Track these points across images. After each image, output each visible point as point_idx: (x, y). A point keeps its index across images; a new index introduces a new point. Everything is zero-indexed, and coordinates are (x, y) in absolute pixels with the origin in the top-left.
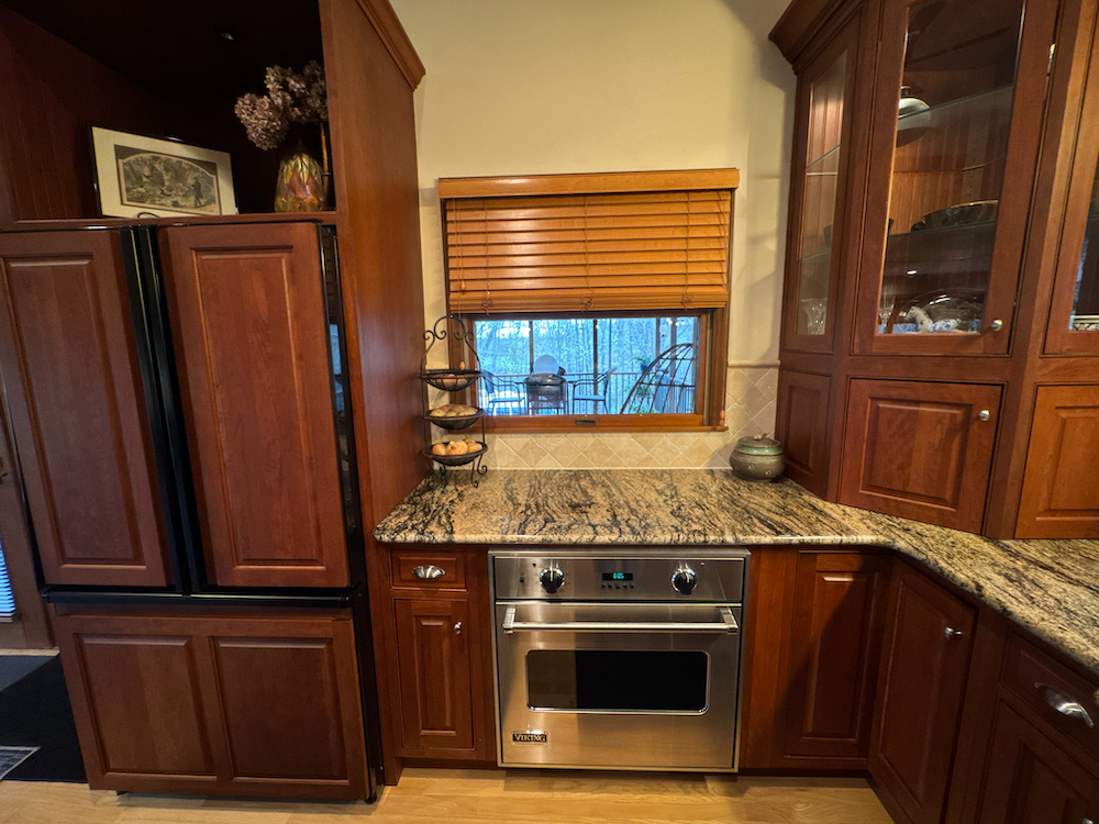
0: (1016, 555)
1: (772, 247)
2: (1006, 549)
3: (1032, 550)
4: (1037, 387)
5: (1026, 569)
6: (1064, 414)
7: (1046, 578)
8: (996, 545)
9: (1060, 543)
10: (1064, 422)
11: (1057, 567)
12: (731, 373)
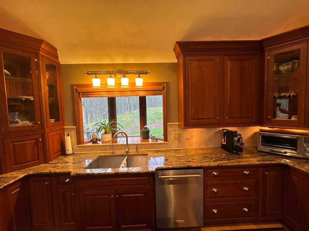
0: (52, 164)
2: (50, 163)
3: (54, 161)
4: (48, 133)
5: (55, 165)
6: (52, 137)
7: (58, 165)
8: (48, 163)
9: (57, 159)
10: (53, 138)
11: (59, 162)
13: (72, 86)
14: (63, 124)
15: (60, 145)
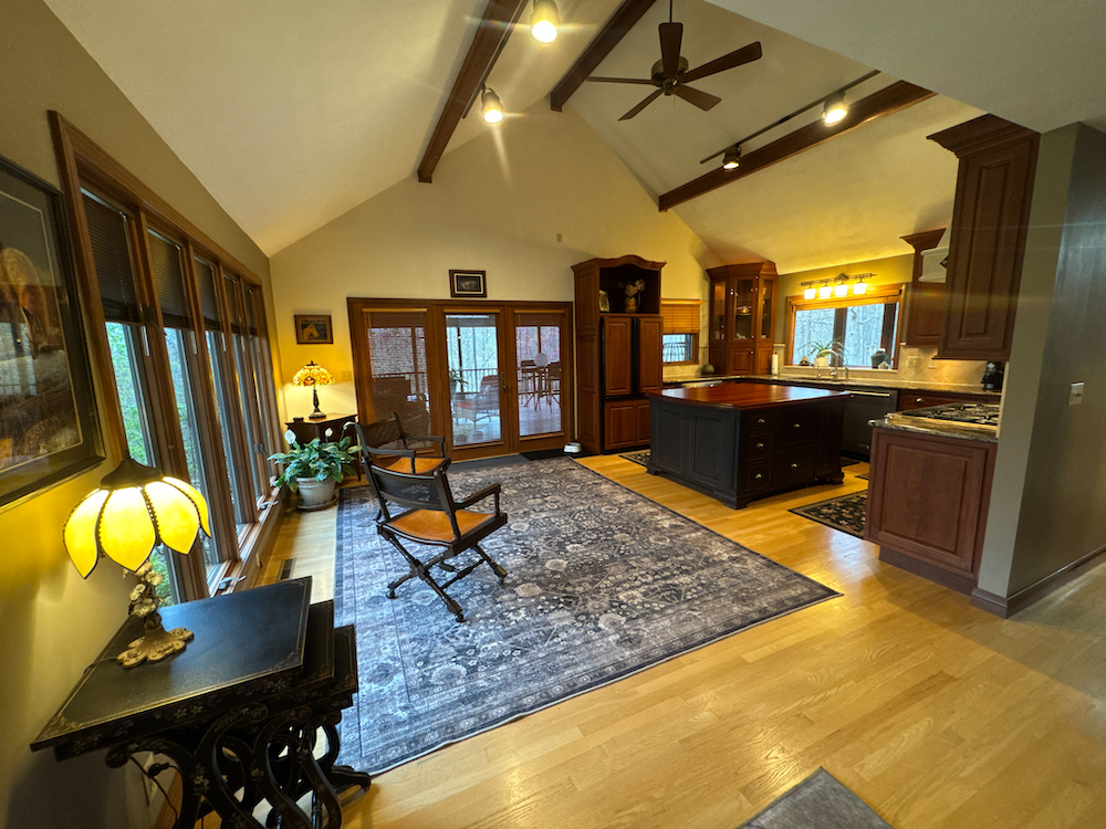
1: (707, 318)
4: (759, 348)
10: (762, 354)
12: (700, 349)
13: (786, 298)
14: (774, 342)
15: (767, 363)
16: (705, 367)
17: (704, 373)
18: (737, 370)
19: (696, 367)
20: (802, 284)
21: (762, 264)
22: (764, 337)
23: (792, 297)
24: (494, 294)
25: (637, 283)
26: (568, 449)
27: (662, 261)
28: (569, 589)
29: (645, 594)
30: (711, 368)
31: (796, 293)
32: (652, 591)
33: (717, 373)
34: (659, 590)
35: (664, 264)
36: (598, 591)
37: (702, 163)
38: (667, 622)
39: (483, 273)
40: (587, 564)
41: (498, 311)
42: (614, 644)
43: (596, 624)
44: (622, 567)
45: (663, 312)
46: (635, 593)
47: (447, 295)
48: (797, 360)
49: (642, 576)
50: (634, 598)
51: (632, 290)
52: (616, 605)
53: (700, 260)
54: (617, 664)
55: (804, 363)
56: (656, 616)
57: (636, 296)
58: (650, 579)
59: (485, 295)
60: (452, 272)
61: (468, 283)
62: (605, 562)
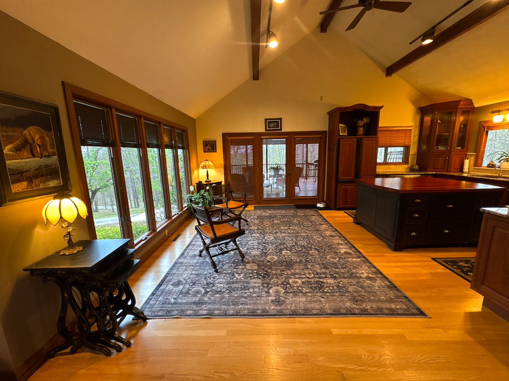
1: (417, 137)
4: (453, 155)
6: (455, 158)
12: (410, 156)
13: (480, 122)
14: (467, 151)
15: (460, 165)
16: (412, 166)
17: (412, 170)
18: (434, 169)
19: (406, 166)
20: (492, 112)
21: (460, 101)
22: (460, 148)
23: (484, 122)
24: (285, 129)
25: (365, 119)
26: (319, 205)
27: (381, 105)
28: (269, 271)
29: (303, 283)
30: (416, 167)
31: (487, 119)
32: (308, 282)
33: (420, 170)
34: (312, 283)
35: (382, 107)
36: (281, 275)
37: (410, 44)
38: (304, 299)
39: (281, 119)
40: (286, 261)
41: (287, 137)
42: (270, 301)
43: (269, 289)
44: (302, 267)
45: (380, 135)
46: (298, 280)
47: (263, 131)
48: (485, 163)
49: (309, 273)
50: (296, 283)
51: (361, 123)
52: (285, 284)
53: (414, 102)
54: (264, 311)
55: (491, 166)
56: (301, 294)
57: (364, 126)
58: (312, 276)
59: (281, 130)
60: (266, 120)
61: (273, 124)
62: (296, 262)
